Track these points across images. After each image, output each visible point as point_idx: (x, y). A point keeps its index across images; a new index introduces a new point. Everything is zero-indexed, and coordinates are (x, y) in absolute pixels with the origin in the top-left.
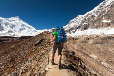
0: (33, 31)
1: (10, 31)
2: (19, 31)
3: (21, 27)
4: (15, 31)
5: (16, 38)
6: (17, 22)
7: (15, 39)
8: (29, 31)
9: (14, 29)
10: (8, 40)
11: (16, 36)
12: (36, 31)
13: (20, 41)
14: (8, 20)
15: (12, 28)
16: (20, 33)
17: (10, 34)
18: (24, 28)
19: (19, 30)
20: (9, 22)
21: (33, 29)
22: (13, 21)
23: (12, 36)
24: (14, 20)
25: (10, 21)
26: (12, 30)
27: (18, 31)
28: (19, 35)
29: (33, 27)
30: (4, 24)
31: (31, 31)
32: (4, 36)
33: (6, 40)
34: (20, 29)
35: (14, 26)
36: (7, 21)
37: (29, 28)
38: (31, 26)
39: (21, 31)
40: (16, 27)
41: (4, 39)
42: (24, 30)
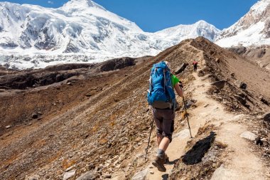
0: (132, 37)
1: (71, 48)
2: (92, 44)
3: (96, 31)
4: (83, 45)
5: (92, 66)
6: (83, 13)
7: (92, 72)
8: (120, 41)
9: (79, 38)
10: (78, 74)
11: (90, 62)
12: (143, 38)
13: (110, 75)
14: (62, 13)
15: (75, 36)
16: (96, 50)
17: (75, 57)
18: (104, 32)
19: (93, 40)
20: (65, 19)
21: (134, 30)
22: (74, 14)
23: (81, 62)
24: (74, 10)
25: (67, 15)
26: (75, 43)
27: (89, 46)
28: (96, 56)
29: (133, 24)
30: (55, 26)
31: (128, 38)
32: (64, 62)
33: (72, 75)
34: (95, 38)
35: (78, 29)
36: (61, 17)
37: (121, 28)
38: (124, 22)
39: (99, 45)
40: (83, 32)
41: (69, 71)
42: (106, 39)
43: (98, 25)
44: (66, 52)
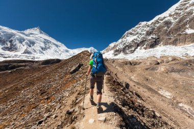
0: (62, 50)
1: (26, 52)
2: (40, 51)
3: (43, 45)
4: (35, 51)
5: (37, 62)
6: (36, 36)
7: (35, 65)
8: (56, 51)
9: (33, 47)
10: (25, 66)
11: (36, 60)
12: (67, 51)
13: (43, 68)
14: (24, 34)
15: (30, 46)
16: (42, 54)
17: (27, 57)
18: (48, 46)
19: (41, 49)
20: (25, 37)
21: (63, 47)
22: (31, 35)
23: (30, 60)
24: (32, 34)
25: (26, 35)
26: (30, 49)
27: (38, 52)
28: (41, 57)
29: (63, 45)
30: (18, 40)
31: (60, 50)
32: (18, 59)
33: (21, 66)
35: (33, 43)
36: (22, 35)
37: (57, 46)
38: (59, 43)
39: (44, 52)
40: (35, 45)
41: (19, 64)
42: (48, 50)
43: (44, 43)
44: (23, 53)
